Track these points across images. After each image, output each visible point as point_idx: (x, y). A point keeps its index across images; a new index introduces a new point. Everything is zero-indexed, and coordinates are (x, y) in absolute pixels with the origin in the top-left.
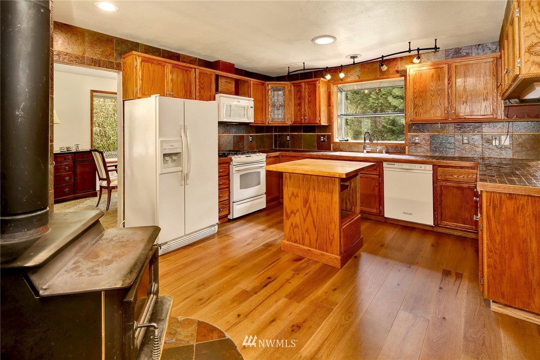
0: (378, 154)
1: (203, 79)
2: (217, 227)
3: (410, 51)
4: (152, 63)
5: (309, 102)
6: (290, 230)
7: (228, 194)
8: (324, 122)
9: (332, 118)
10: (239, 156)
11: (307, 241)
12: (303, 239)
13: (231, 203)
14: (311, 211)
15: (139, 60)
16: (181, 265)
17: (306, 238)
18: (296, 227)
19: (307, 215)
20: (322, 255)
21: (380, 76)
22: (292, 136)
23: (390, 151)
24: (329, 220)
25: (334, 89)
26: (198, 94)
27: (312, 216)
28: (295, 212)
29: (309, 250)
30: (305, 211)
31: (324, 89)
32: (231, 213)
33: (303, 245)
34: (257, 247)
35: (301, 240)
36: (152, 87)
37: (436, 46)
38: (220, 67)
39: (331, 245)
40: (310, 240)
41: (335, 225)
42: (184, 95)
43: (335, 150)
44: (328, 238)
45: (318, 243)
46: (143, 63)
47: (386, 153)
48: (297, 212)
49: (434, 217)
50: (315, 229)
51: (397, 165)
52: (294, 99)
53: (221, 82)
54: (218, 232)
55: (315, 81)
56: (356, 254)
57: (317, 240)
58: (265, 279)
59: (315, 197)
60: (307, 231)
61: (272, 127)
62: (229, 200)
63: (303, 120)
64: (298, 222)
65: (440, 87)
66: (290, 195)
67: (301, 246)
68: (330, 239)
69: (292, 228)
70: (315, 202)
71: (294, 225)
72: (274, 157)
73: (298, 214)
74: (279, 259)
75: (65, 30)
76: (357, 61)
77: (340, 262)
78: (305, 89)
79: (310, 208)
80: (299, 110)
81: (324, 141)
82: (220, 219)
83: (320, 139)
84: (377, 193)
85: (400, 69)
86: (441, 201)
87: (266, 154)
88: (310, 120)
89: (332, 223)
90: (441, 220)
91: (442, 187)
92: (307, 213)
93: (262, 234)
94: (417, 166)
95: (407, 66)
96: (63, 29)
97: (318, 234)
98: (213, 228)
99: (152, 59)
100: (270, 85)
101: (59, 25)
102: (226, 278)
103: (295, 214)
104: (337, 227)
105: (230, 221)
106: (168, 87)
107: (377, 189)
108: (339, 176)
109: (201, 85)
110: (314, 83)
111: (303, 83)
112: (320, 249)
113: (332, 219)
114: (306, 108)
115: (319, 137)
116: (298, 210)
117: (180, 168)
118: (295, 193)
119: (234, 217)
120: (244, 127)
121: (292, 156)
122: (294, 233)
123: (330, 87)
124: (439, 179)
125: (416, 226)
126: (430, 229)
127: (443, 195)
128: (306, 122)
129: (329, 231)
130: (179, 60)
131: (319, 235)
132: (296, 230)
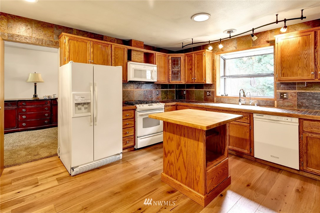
0: (250, 106)
1: (118, 51)
2: (121, 155)
3: (277, 22)
4: (77, 41)
5: (198, 67)
6: (167, 166)
7: (133, 131)
8: (209, 81)
9: (216, 79)
10: (143, 105)
11: (179, 178)
12: (177, 175)
13: (136, 138)
14: (182, 153)
15: (67, 39)
16: (81, 186)
17: (179, 174)
18: (171, 164)
19: (179, 156)
20: (190, 191)
21: (253, 46)
22: (187, 91)
23: (261, 104)
24: (196, 163)
25: (217, 57)
26: (113, 62)
27: (183, 158)
28: (171, 152)
29: (180, 185)
30: (178, 152)
31: (209, 58)
32: (136, 145)
33: (177, 180)
34: (145, 175)
35: (175, 175)
36: (78, 57)
37: (302, 16)
38: (133, 44)
39: (197, 184)
40: (182, 177)
41: (201, 169)
42: (103, 63)
43: (217, 102)
44: (195, 179)
45: (187, 181)
46: (70, 41)
47: (257, 106)
48: (172, 152)
49: (299, 162)
50: (185, 168)
51: (265, 116)
52: (187, 65)
53: (133, 54)
54: (123, 158)
55: (202, 52)
56: (222, 193)
57: (186, 178)
58: (136, 210)
59: (185, 142)
60: (179, 169)
61: (174, 85)
62: (134, 135)
63: (193, 80)
64: (173, 160)
65: (307, 52)
66: (167, 138)
67: (175, 181)
68: (196, 179)
69: (169, 164)
70: (185, 146)
71: (170, 163)
72: (172, 106)
73: (173, 154)
74: (156, 189)
75: (17, 20)
76: (232, 34)
77: (204, 201)
78: (195, 58)
79: (181, 151)
80: (191, 73)
81: (209, 95)
82: (124, 149)
83: (207, 93)
84: (248, 137)
85: (270, 39)
86: (307, 150)
87: (164, 104)
88: (198, 80)
89: (198, 166)
90: (307, 166)
91: (308, 138)
92: (180, 154)
93: (153, 163)
94: (284, 118)
95: (275, 36)
96: (15, 19)
97: (187, 173)
98: (118, 156)
99: (77, 38)
100: (170, 56)
101: (12, 17)
102: (105, 205)
103: (171, 154)
104: (202, 170)
105: (135, 150)
106: (90, 57)
107: (248, 134)
108: (201, 128)
109: (116, 56)
110: (201, 53)
111: (193, 54)
112: (188, 186)
113: (198, 162)
114: (196, 72)
115: (206, 92)
116: (173, 151)
117: (89, 114)
118: (171, 138)
119: (138, 148)
120: (152, 84)
121: (185, 106)
122: (170, 168)
123: (214, 56)
124: (306, 130)
125: (282, 168)
126: (296, 172)
127: (308, 144)
128: (195, 82)
129: (195, 172)
130: (102, 40)
131: (188, 175)
132: (171, 166)
